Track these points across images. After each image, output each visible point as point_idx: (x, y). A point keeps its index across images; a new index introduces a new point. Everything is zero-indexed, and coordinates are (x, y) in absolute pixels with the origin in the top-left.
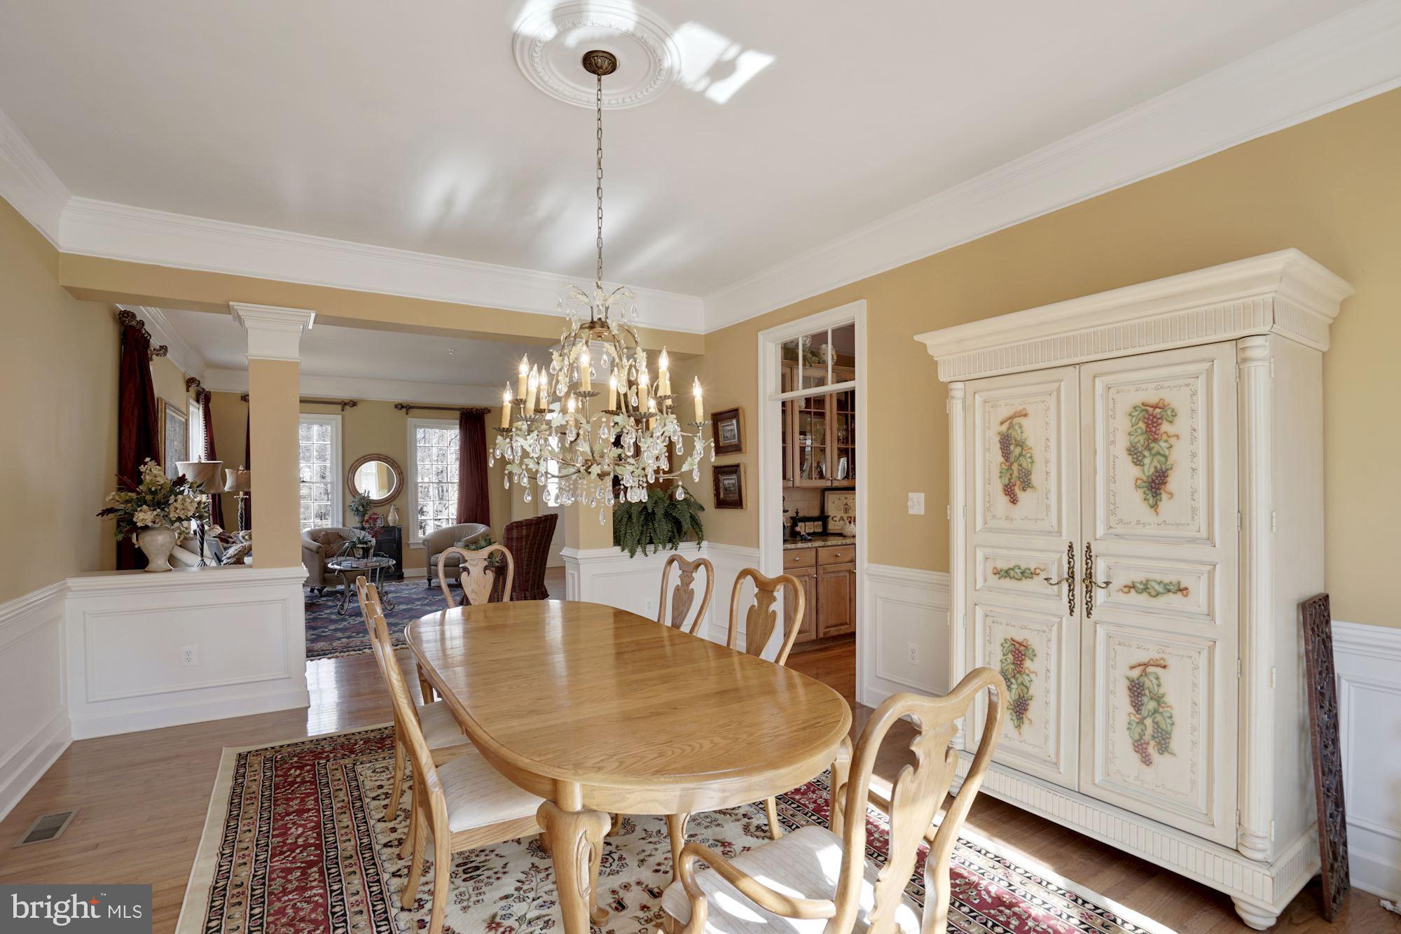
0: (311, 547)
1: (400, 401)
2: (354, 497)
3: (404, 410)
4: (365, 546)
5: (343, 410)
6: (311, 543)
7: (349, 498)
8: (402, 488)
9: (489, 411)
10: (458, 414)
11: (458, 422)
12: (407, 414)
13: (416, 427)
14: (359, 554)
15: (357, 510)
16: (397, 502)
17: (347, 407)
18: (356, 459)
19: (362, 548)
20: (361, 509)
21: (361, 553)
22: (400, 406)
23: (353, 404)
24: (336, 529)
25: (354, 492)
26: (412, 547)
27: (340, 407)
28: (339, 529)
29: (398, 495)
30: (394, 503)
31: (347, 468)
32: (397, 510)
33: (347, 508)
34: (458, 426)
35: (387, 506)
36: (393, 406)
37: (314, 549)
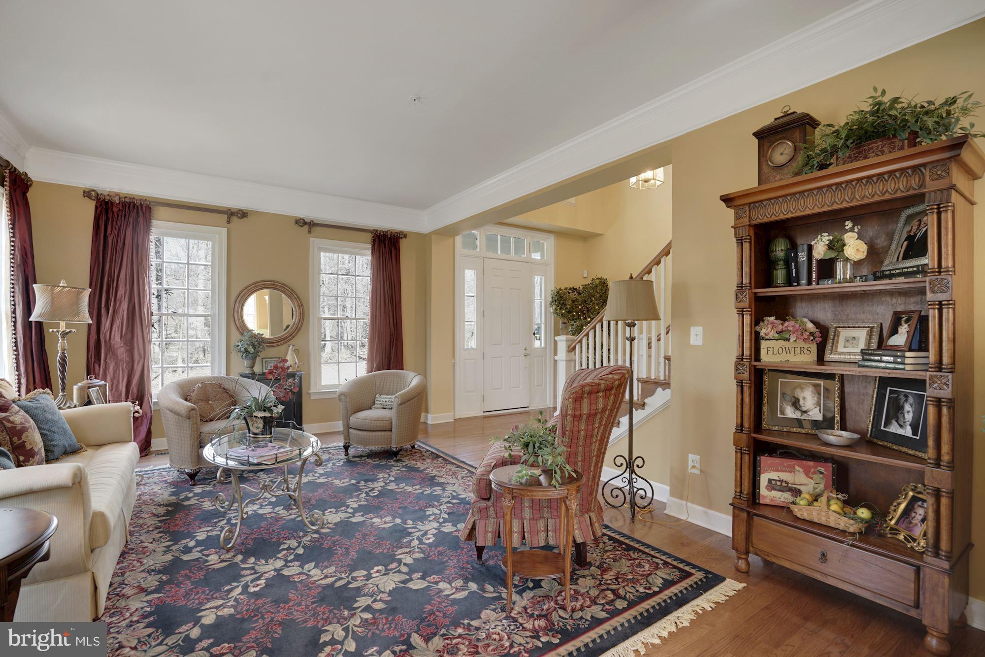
0: (177, 408)
1: (302, 217)
2: (242, 334)
3: (306, 227)
4: (267, 414)
5: (229, 222)
6: (178, 403)
7: (236, 336)
8: (302, 325)
9: (405, 236)
10: (369, 236)
11: (370, 246)
12: (310, 232)
13: (321, 249)
14: (258, 428)
15: (246, 351)
16: (297, 341)
17: (235, 219)
18: (245, 285)
19: (264, 418)
20: (251, 350)
21: (261, 426)
22: (301, 222)
23: (243, 214)
24: (217, 378)
25: (242, 328)
26: (313, 397)
27: (226, 216)
28: (222, 378)
29: (297, 333)
30: (292, 342)
31: (234, 296)
32: (296, 351)
33: (232, 348)
34: (370, 252)
35: (283, 347)
36: (293, 222)
37: (184, 412)
